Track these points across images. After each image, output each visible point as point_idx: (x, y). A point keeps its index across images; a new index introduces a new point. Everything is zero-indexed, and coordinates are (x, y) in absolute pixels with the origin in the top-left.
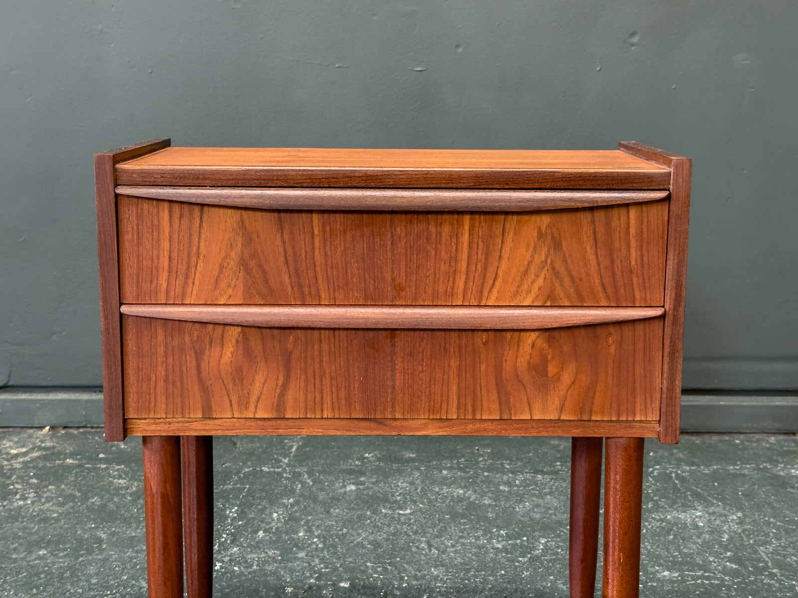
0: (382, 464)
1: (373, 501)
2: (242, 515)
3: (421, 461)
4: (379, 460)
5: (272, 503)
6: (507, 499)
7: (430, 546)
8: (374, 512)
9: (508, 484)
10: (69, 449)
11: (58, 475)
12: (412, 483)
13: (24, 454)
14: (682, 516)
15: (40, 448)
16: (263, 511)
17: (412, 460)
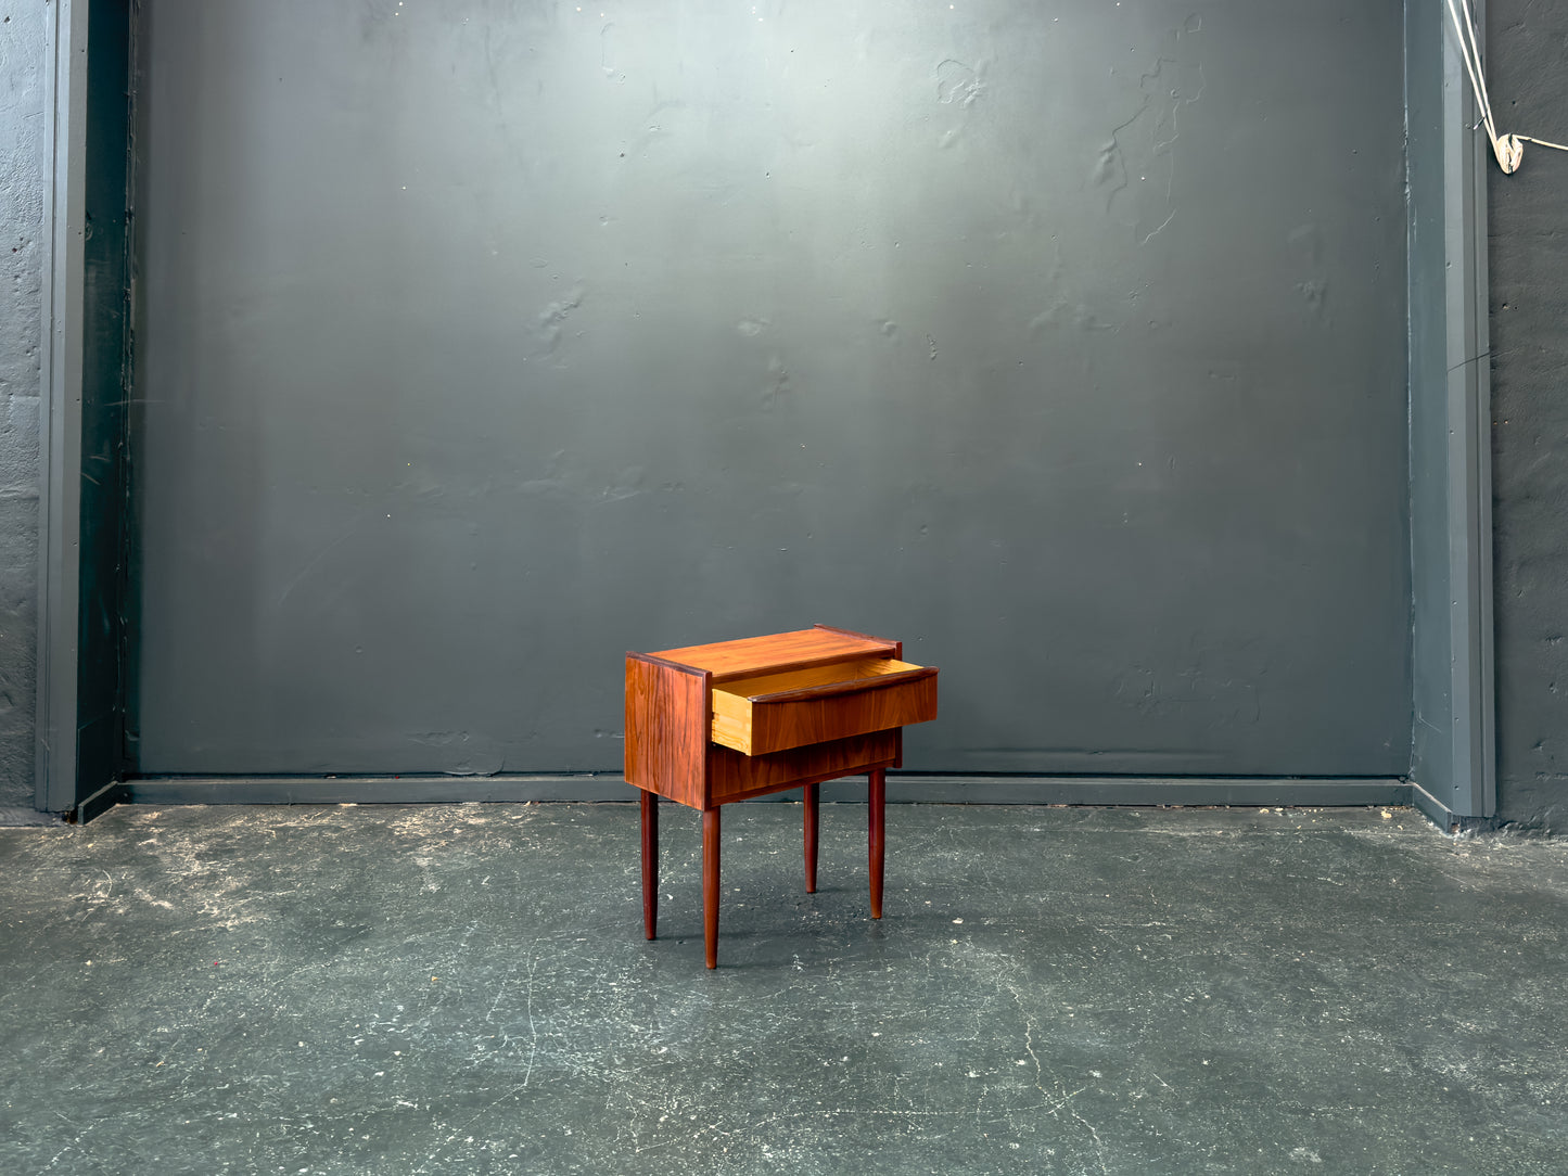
0: (759, 826)
1: (754, 847)
2: (672, 855)
3: (786, 824)
4: (757, 822)
5: (689, 849)
6: (839, 846)
7: (788, 871)
8: (754, 853)
9: (841, 837)
10: (550, 816)
11: (551, 832)
12: (779, 837)
13: (521, 819)
14: (946, 855)
15: (531, 816)
16: (685, 852)
17: (781, 822)
